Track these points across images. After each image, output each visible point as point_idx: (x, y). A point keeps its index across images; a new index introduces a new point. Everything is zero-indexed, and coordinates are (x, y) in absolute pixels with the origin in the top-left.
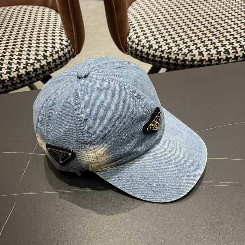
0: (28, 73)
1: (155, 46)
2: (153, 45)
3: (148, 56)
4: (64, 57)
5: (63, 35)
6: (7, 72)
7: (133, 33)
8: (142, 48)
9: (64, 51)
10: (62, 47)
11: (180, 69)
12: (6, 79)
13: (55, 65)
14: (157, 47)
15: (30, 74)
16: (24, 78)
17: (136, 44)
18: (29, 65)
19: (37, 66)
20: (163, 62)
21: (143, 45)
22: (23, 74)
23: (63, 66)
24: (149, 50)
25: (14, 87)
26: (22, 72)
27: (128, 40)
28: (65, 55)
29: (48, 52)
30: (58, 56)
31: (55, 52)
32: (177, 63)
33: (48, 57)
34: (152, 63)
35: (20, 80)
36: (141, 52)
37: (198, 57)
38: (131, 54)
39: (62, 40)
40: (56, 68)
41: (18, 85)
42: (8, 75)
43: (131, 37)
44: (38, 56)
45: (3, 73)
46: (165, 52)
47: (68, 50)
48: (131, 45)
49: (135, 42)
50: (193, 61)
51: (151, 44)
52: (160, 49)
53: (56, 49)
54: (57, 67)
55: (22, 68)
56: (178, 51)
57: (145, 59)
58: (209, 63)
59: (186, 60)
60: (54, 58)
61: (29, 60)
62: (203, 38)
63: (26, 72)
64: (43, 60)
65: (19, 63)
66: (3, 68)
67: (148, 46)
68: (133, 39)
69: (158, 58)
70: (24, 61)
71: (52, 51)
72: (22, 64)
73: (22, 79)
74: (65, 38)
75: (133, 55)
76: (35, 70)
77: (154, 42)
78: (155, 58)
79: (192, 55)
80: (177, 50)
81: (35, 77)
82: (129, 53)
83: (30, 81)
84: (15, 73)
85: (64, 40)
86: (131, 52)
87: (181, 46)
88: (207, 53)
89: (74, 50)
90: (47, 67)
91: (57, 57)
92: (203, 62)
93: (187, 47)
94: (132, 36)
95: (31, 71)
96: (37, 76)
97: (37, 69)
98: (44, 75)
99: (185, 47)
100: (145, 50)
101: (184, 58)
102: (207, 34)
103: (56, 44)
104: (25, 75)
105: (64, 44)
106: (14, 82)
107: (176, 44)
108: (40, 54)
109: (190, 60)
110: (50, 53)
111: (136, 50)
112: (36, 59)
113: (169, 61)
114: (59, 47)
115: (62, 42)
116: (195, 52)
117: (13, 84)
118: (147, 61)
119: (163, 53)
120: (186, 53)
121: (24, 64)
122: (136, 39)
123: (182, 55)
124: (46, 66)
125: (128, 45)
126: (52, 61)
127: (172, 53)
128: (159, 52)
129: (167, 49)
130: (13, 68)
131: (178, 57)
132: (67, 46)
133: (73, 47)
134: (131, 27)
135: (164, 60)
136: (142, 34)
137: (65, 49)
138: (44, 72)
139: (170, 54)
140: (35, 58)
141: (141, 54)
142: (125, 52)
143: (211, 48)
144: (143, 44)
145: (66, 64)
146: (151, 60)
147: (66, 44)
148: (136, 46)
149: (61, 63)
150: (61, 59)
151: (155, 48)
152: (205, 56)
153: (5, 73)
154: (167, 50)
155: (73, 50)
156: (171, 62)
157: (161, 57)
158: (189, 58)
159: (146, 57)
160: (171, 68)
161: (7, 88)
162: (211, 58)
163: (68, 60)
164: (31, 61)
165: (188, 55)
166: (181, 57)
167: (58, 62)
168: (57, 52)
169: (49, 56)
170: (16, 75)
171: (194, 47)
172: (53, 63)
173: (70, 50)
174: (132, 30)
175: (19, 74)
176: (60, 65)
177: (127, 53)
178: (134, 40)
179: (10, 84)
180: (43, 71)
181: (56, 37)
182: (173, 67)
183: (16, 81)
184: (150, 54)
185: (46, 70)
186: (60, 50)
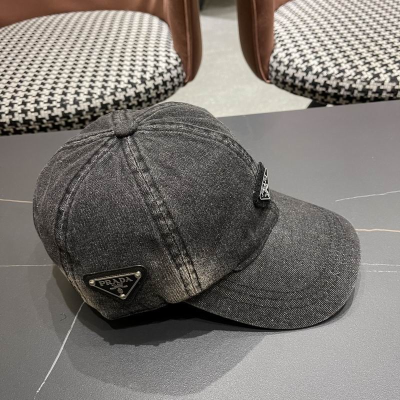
0: (116, 103)
1: (317, 69)
2: (314, 67)
3: (305, 84)
4: (171, 83)
5: (171, 50)
6: (86, 99)
7: (281, 49)
8: (295, 71)
9: (171, 73)
10: (169, 68)
12: (84, 110)
13: (156, 93)
14: (320, 70)
15: (119, 105)
17: (285, 66)
18: (119, 90)
19: (131, 92)
20: (329, 94)
21: (297, 67)
22: (109, 104)
23: (169, 97)
24: (307, 75)
26: (109, 100)
27: (272, 59)
28: (172, 80)
29: (148, 73)
30: (162, 80)
31: (159, 73)
32: (352, 96)
33: (147, 81)
36: (294, 78)
37: (388, 85)
38: (275, 82)
39: (169, 57)
42: (88, 103)
43: (277, 55)
44: (132, 78)
45: (81, 100)
46: (333, 78)
47: (177, 73)
48: (277, 67)
49: (283, 62)
50: (380, 91)
51: (309, 65)
52: (325, 73)
53: (160, 70)
54: (159, 98)
55: (108, 93)
56: (354, 76)
57: (299, 90)
59: (368, 90)
60: (156, 83)
61: (119, 84)
62: (397, 57)
63: (113, 100)
64: (140, 84)
65: (104, 87)
66: (81, 92)
67: (305, 69)
68: (281, 58)
69: (321, 86)
70: (112, 85)
71: (154, 72)
72: (108, 89)
74: (173, 54)
75: (279, 84)
76: (127, 99)
77: (316, 62)
78: (315, 87)
79: (379, 82)
80: (354, 74)
82: (272, 81)
84: (97, 101)
85: (172, 57)
86: (275, 79)
87: (361, 68)
89: (186, 74)
90: (146, 95)
91: (161, 82)
92: (397, 93)
93: (370, 69)
94: (279, 54)
95: (121, 100)
97: (129, 97)
99: (367, 70)
100: (300, 75)
101: (364, 86)
103: (160, 62)
104: (112, 106)
105: (172, 64)
106: (95, 115)
107: (351, 66)
108: (136, 76)
109: (375, 90)
110: (151, 76)
111: (285, 75)
112: (129, 82)
113: (340, 91)
114: (164, 67)
115: (169, 61)
116: (385, 77)
118: (301, 92)
119: (329, 79)
120: (368, 80)
121: (112, 89)
122: (285, 58)
123: (361, 81)
124: (144, 94)
125: (270, 68)
126: (153, 87)
127: (345, 79)
128: (324, 77)
129: (336, 72)
130: (95, 93)
131: (354, 86)
132: (175, 67)
133: (185, 70)
134: (277, 41)
135: (330, 90)
136: (295, 50)
137: (174, 70)
139: (342, 81)
140: (129, 80)
141: (292, 81)
142: (265, 79)
144: (297, 65)
145: (172, 94)
146: (309, 90)
147: (175, 63)
148: (286, 68)
150: (166, 86)
151: (317, 72)
153: (84, 100)
154: (337, 74)
155: (184, 74)
156: (342, 93)
157: (326, 86)
158: (373, 86)
159: (302, 87)
163: (176, 88)
164: (122, 85)
165: (373, 81)
166: (359, 86)
167: (162, 89)
168: (161, 74)
169: (148, 79)
171: (383, 70)
172: (153, 90)
173: (180, 74)
174: (278, 45)
175: (104, 103)
176: (164, 94)
177: (268, 81)
178: (282, 60)
179: (89, 117)
180: (138, 101)
181: (160, 53)
183: (99, 114)
184: (307, 81)
185: (143, 101)
186: (165, 71)
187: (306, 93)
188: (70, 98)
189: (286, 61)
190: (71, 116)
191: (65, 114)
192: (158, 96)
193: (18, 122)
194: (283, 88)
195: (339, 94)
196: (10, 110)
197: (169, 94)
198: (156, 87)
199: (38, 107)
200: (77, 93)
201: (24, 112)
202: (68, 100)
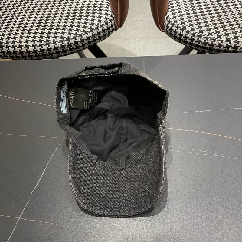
0: (76, 43)
1: (188, 29)
2: (187, 27)
3: (181, 37)
4: (108, 31)
5: (109, 9)
6: (60, 40)
7: (171, 13)
8: (176, 28)
9: (108, 25)
10: (106, 21)
11: (208, 52)
12: (59, 47)
13: (99, 37)
15: (78, 44)
16: (73, 47)
17: (171, 24)
18: (78, 36)
19: (84, 37)
20: (194, 44)
21: (178, 26)
22: (72, 43)
23: (106, 38)
24: (182, 32)
25: (64, 53)
26: (72, 41)
27: (165, 19)
28: (108, 28)
29: (94, 25)
30: (102, 29)
31: (101, 25)
32: (205, 46)
33: (93, 30)
34: (183, 43)
35: (70, 48)
36: (175, 32)
37: (225, 43)
39: (107, 14)
40: (99, 40)
41: (67, 52)
42: (61, 43)
43: (168, 16)
44: (86, 28)
45: (57, 41)
46: (196, 35)
47: (111, 24)
48: (168, 24)
50: (220, 46)
51: (185, 25)
52: (192, 32)
53: (102, 23)
54: (101, 39)
55: (72, 38)
56: (207, 36)
57: (178, 39)
58: (234, 50)
59: (214, 44)
60: (99, 31)
61: (78, 32)
62: (234, 25)
63: (75, 41)
64: (90, 32)
65: (70, 34)
66: (57, 36)
67: (182, 28)
68: (170, 19)
69: (189, 39)
70: (74, 32)
71: (98, 24)
72: (72, 34)
73: (71, 48)
75: (168, 34)
76: (82, 41)
77: (188, 24)
78: (186, 39)
79: (220, 41)
80: (207, 34)
81: (81, 47)
82: (165, 31)
83: (77, 49)
84: (66, 42)
85: (109, 14)
86: (166, 31)
87: (212, 31)
88: (234, 40)
89: (117, 24)
90: (92, 38)
92: (229, 48)
93: (217, 32)
94: (170, 16)
95: (79, 41)
96: (84, 45)
97: (84, 39)
98: (89, 45)
99: (215, 32)
100: (179, 31)
101: (212, 42)
102: (239, 21)
103: (102, 18)
104: (74, 44)
105: (109, 19)
106: (65, 49)
107: (207, 28)
108: (88, 27)
109: (217, 45)
110: (96, 26)
111: (171, 30)
112: (84, 31)
114: (104, 21)
115: (107, 17)
116: (224, 38)
117: (64, 51)
118: (179, 41)
119: (194, 36)
120: (215, 38)
121: (74, 35)
122: (172, 19)
123: (211, 39)
125: (164, 24)
126: (97, 34)
127: (203, 37)
128: (191, 34)
130: (65, 37)
131: (207, 41)
132: (111, 21)
133: (117, 21)
134: (170, 7)
135: (194, 42)
136: (178, 15)
137: (109, 23)
138: (89, 43)
139: (200, 38)
140: (83, 29)
141: (175, 34)
142: (161, 30)
143: (239, 36)
145: (108, 36)
146: (183, 40)
147: (110, 18)
148: (172, 26)
149: (105, 35)
150: (105, 32)
152: (231, 42)
153: (59, 41)
154: (198, 33)
156: (200, 44)
157: (192, 39)
158: (217, 43)
159: (179, 37)
160: (200, 50)
161: (59, 54)
162: (237, 45)
163: (111, 32)
164: (80, 33)
165: (217, 40)
166: (209, 42)
167: (102, 34)
168: (102, 26)
169: (95, 29)
170: (67, 44)
171: (223, 33)
172: (97, 35)
173: (113, 24)
174: (170, 10)
175: (70, 43)
176: (103, 37)
177: (163, 31)
179: (61, 50)
180: (88, 41)
181: (103, 11)
182: (201, 50)
183: (67, 49)
184: (183, 35)
185: (91, 41)
186: (104, 24)
187: (182, 42)
188: (51, 39)
189: (172, 21)
190: (52, 50)
191: (49, 49)
192: (100, 38)
193: (24, 52)
194: (170, 37)
195: (198, 44)
196: (19, 45)
197: (106, 36)
198: (99, 33)
199: (34, 44)
200: (55, 37)
201: (27, 46)
202: (50, 41)
